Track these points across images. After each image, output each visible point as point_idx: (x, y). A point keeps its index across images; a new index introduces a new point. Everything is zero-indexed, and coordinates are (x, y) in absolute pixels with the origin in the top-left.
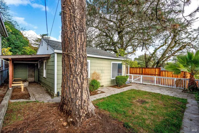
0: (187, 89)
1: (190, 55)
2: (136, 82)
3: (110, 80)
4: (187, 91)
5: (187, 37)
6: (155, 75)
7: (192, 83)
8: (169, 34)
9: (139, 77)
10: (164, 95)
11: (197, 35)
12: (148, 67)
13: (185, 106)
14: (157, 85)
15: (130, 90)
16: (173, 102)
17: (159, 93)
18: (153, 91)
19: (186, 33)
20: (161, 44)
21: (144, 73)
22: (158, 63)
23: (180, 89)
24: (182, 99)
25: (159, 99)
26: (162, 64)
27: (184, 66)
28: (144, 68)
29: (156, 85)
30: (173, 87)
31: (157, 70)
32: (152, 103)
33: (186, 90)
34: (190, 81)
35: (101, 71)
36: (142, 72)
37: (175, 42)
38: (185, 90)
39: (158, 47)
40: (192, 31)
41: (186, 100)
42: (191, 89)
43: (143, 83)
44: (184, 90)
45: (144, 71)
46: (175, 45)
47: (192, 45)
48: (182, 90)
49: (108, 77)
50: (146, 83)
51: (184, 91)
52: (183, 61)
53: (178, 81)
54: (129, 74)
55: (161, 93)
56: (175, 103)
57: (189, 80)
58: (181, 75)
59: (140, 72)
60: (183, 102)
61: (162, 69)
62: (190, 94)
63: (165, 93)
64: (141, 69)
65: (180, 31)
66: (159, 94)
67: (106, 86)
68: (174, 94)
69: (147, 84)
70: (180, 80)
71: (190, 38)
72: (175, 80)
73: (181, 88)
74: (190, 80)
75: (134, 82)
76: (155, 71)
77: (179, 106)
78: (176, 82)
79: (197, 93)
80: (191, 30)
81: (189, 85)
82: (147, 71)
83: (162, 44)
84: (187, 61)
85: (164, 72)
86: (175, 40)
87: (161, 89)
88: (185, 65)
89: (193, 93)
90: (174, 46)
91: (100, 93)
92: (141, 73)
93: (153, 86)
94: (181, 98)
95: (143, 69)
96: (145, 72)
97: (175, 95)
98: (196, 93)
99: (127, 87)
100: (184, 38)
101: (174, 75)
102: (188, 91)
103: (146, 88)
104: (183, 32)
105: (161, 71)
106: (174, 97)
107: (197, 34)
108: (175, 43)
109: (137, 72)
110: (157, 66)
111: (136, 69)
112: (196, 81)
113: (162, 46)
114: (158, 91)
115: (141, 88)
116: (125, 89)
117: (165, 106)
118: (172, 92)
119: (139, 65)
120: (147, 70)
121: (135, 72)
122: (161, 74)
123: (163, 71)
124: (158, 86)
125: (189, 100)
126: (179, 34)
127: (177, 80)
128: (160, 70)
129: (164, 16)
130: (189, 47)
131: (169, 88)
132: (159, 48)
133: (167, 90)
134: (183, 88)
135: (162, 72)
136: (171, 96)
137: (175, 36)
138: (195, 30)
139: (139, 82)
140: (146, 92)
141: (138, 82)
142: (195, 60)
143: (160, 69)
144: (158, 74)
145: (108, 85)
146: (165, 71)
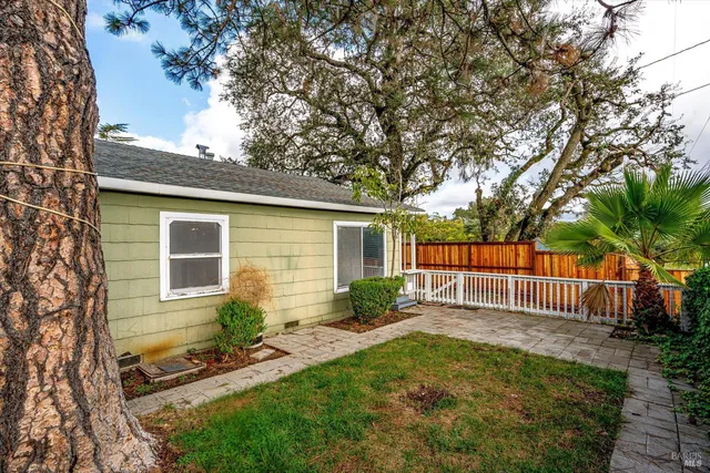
0: (629, 323)
1: (635, 189)
2: (440, 299)
3: (331, 297)
4: (628, 329)
5: (625, 127)
6: (516, 270)
7: (647, 298)
8: (559, 113)
9: (453, 281)
10: (536, 356)
11: (660, 118)
12: (490, 239)
13: (618, 414)
14: (520, 309)
15: (403, 338)
16: (565, 390)
17: (516, 344)
18: (494, 340)
19: (621, 107)
20: (534, 151)
21: (475, 263)
22: (524, 224)
23: (603, 324)
24: (609, 375)
25: (508, 381)
26: (541, 226)
27: (614, 229)
28: (477, 244)
29: (513, 308)
30: (579, 317)
31: (522, 250)
32: (471, 404)
33: (624, 325)
34: (638, 292)
35: (285, 260)
36: (470, 260)
37: (584, 144)
38: (624, 329)
39: (522, 163)
40: (639, 102)
41: (625, 376)
42: (645, 322)
43: (468, 303)
44: (617, 328)
45: (474, 257)
46: (583, 156)
47: (644, 155)
48: (610, 330)
49: (321, 286)
50: (476, 304)
51: (620, 332)
52: (610, 213)
53: (594, 294)
54: (414, 270)
55: (524, 348)
56: (578, 394)
57: (636, 286)
58: (609, 268)
59: (460, 259)
60: (608, 390)
61: (539, 245)
62: (640, 346)
63: (544, 344)
64: (465, 248)
65: (597, 101)
66: (516, 351)
67: (313, 320)
68: (579, 348)
69: (481, 304)
70: (601, 287)
71: (635, 129)
72: (585, 286)
73: (607, 318)
74: (639, 286)
75: (435, 299)
76: (517, 255)
77: (592, 415)
78: (586, 295)
79: (666, 341)
80: (637, 97)
81: (634, 306)
82: (487, 256)
83: (537, 154)
84: (626, 209)
85: (547, 258)
86: (582, 137)
87: (529, 326)
88: (617, 225)
89: (650, 341)
90: (580, 159)
91: (264, 360)
92: (465, 262)
93: (501, 315)
94: (602, 366)
95: (474, 249)
96: (479, 261)
97: (580, 354)
98: (664, 341)
99: (399, 324)
100: (617, 130)
101: (583, 269)
102: (633, 330)
103: (471, 325)
104: (610, 108)
105: (538, 253)
106: (574, 363)
107: (659, 113)
108: (585, 148)
109: (450, 260)
110: (521, 234)
111: (446, 247)
112: (661, 291)
113: (535, 160)
114: (514, 339)
115: (451, 325)
116: (386, 333)
117: (528, 416)
118: (572, 341)
119: (470, 235)
120: (486, 250)
121: (444, 261)
122: (538, 266)
123: (543, 253)
124: (522, 313)
125: (637, 379)
126: (596, 115)
127: (589, 288)
128: (533, 248)
129: (516, 15)
130: (635, 162)
131: (560, 323)
132: (525, 168)
133: (554, 332)
134: (614, 321)
135: (540, 257)
136: (564, 362)
137: (581, 121)
138: (650, 96)
139: (453, 301)
140: (463, 344)
141: (449, 301)
142: (654, 206)
143: (531, 245)
144: (528, 266)
145: (320, 319)
146: (551, 254)
